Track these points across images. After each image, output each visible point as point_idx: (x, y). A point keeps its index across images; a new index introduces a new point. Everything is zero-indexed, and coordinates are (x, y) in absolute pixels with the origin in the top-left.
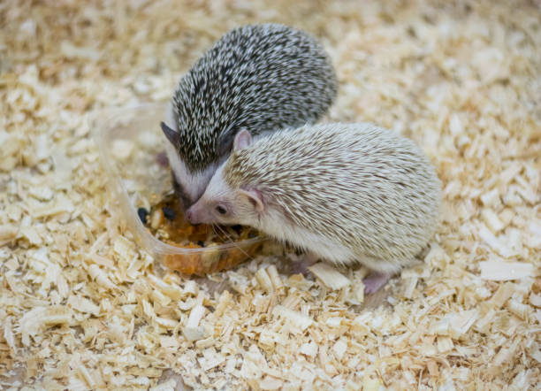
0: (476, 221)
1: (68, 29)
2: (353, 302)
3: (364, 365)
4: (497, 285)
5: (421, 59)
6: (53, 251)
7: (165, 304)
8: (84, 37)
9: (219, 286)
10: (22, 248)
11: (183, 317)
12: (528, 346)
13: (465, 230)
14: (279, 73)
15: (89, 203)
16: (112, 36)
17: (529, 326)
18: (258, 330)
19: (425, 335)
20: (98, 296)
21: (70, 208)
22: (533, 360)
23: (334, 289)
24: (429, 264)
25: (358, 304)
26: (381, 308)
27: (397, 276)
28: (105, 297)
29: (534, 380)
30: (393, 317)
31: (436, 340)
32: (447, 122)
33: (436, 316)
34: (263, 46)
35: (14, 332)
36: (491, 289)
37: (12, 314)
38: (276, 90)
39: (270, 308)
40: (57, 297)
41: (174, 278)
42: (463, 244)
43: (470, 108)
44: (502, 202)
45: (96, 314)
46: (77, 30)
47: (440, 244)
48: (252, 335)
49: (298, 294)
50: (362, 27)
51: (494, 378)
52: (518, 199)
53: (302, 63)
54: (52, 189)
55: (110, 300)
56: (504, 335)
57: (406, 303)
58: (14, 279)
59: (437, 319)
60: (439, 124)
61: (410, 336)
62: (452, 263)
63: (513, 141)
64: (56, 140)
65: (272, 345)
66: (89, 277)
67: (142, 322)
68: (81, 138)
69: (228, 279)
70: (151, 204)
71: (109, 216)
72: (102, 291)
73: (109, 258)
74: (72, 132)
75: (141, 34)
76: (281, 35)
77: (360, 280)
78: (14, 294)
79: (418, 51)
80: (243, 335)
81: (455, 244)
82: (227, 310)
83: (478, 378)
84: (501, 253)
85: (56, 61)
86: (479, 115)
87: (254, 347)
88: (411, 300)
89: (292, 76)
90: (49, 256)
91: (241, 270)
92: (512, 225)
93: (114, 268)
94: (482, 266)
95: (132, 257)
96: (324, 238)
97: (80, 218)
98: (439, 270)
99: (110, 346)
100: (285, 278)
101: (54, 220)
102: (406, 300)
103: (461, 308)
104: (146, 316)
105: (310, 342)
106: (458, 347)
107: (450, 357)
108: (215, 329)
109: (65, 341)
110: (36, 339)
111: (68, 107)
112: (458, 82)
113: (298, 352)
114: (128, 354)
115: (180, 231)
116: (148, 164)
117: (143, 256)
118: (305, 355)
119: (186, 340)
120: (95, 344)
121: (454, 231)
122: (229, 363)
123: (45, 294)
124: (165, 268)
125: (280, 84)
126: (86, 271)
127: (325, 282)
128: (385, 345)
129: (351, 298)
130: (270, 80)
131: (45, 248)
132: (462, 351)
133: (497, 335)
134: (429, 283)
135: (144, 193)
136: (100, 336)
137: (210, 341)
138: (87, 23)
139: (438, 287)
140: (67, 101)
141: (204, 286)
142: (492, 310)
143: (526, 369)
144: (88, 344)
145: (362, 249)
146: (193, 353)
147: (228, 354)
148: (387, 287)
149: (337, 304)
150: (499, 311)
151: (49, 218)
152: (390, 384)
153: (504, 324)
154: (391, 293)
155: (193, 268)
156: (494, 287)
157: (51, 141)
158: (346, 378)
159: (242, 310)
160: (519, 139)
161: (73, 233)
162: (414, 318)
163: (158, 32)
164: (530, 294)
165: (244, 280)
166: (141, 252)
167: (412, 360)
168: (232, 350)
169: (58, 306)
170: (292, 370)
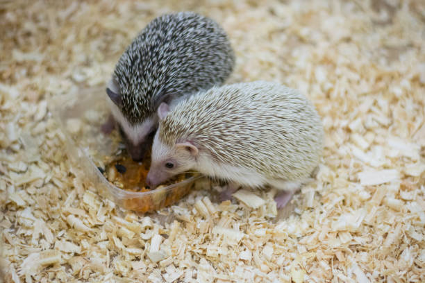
0: (348, 144)
1: (15, 40)
2: (270, 216)
3: (289, 261)
4: (374, 188)
5: (282, 31)
6: (35, 210)
7: (131, 237)
8: (28, 44)
9: (167, 218)
10: (11, 210)
11: (146, 245)
12: (408, 229)
13: (343, 151)
14: (193, 48)
15: (57, 169)
16: (49, 42)
17: (405, 215)
18: (204, 246)
19: (329, 233)
20: (78, 239)
21: (42, 175)
22: (412, 239)
23: (255, 208)
24: (320, 180)
25: (274, 216)
26: (292, 217)
27: (298, 192)
28: (83, 238)
29: (416, 254)
30: (302, 223)
31: (338, 235)
32: (313, 74)
33: (334, 217)
34: (180, 29)
35: (19, 275)
36: (370, 192)
37: (14, 262)
38: (192, 62)
39: (210, 229)
40: (46, 244)
41: (133, 217)
42: (343, 162)
43: (327, 62)
44: (365, 127)
45: (79, 252)
46: (21, 41)
47: (326, 164)
48: (201, 252)
49: (229, 216)
50: (235, 12)
51: (386, 257)
52: (376, 124)
53: (209, 41)
54: (25, 162)
55: (88, 240)
56: (388, 224)
57: (309, 211)
58: (10, 235)
59: (335, 220)
60: (308, 76)
61: (319, 235)
62: (337, 176)
63: (363, 83)
64: (21, 125)
65: (217, 256)
66: (68, 225)
67: (115, 253)
68: (39, 121)
69: (173, 212)
70: (104, 163)
71: (74, 177)
72: (80, 234)
73: (80, 208)
74: (32, 118)
75: (71, 38)
76: (192, 20)
77: (272, 199)
78: (12, 246)
79: (280, 25)
80: (193, 252)
81: (337, 163)
82: (178, 235)
83: (374, 259)
84: (372, 165)
85: (10, 66)
86: (335, 66)
87: (203, 260)
88: (313, 208)
89: (203, 51)
90: (33, 214)
91: (181, 204)
92: (375, 143)
93: (87, 216)
94: (360, 176)
95: (98, 206)
96: (243, 169)
97: (52, 182)
98: (328, 183)
99: (93, 275)
100: (216, 205)
101: (32, 186)
102: (309, 209)
103: (350, 209)
104: (117, 248)
105: (245, 250)
106: (355, 238)
107: (350, 246)
108: (172, 251)
109: (59, 276)
110: (36, 278)
111: (26, 99)
112: (314, 44)
113: (238, 259)
114: (109, 279)
115: (131, 181)
116: (95, 135)
117: (106, 204)
118: (243, 261)
119: (152, 262)
120: (83, 275)
121: (333, 153)
122: (187, 275)
123: (36, 243)
124: (124, 211)
125: (194, 57)
126: (65, 221)
127: (247, 203)
128: (301, 244)
129: (268, 213)
130: (187, 54)
131: (29, 208)
132: (359, 240)
133: (382, 225)
134: (323, 194)
135: (97, 156)
136: (85, 269)
137: (170, 260)
138: (28, 34)
139: (330, 196)
140: (25, 94)
141: (156, 220)
142: (374, 207)
143: (409, 246)
144: (77, 276)
145: (272, 174)
146: (158, 271)
147: (185, 268)
148: (292, 202)
149: (259, 219)
150: (379, 207)
151: (28, 185)
152: (311, 272)
153: (385, 216)
154: (296, 205)
155: (147, 207)
156: (372, 190)
157: (17, 126)
158: (278, 272)
159: (189, 234)
160: (367, 80)
161: (49, 193)
162: (318, 221)
163: (83, 34)
164: (399, 191)
165: (186, 211)
166: (104, 200)
167: (324, 252)
168: (188, 265)
169: (48, 250)
170: (236, 273)
